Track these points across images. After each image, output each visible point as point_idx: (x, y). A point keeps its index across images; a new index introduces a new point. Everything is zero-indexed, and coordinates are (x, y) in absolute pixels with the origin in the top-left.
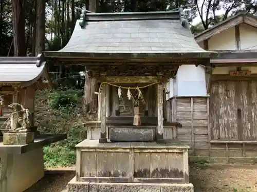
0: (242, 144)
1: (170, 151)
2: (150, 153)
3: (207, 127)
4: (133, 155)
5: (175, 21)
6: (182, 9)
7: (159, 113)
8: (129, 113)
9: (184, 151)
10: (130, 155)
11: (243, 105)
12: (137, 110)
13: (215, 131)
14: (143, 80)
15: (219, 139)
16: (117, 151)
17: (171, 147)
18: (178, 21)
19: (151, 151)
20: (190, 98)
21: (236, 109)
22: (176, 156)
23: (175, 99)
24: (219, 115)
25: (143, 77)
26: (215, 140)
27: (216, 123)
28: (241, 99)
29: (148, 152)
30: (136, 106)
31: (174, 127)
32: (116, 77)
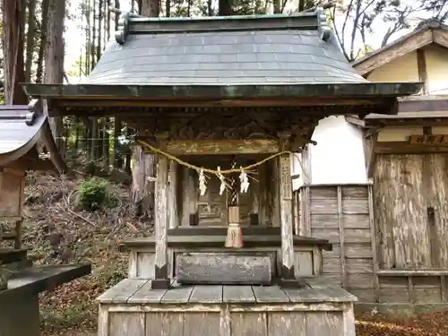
0: (439, 277)
1: (313, 308)
2: (267, 313)
3: (370, 244)
4: (227, 317)
5: (308, 32)
6: (322, 9)
7: (283, 220)
8: (217, 220)
9: (344, 307)
10: (222, 320)
11: (438, 199)
12: (234, 212)
13: (386, 251)
14: (247, 149)
15: (394, 267)
16: (191, 309)
17: (314, 298)
18: (315, 32)
19: (271, 308)
20: (334, 187)
21: (426, 208)
22: (327, 319)
23: (308, 189)
24: (392, 219)
25: (248, 143)
26: (387, 269)
27: (386, 235)
28: (434, 189)
29: (262, 312)
30: (234, 205)
31: (316, 251)
32: (190, 141)
